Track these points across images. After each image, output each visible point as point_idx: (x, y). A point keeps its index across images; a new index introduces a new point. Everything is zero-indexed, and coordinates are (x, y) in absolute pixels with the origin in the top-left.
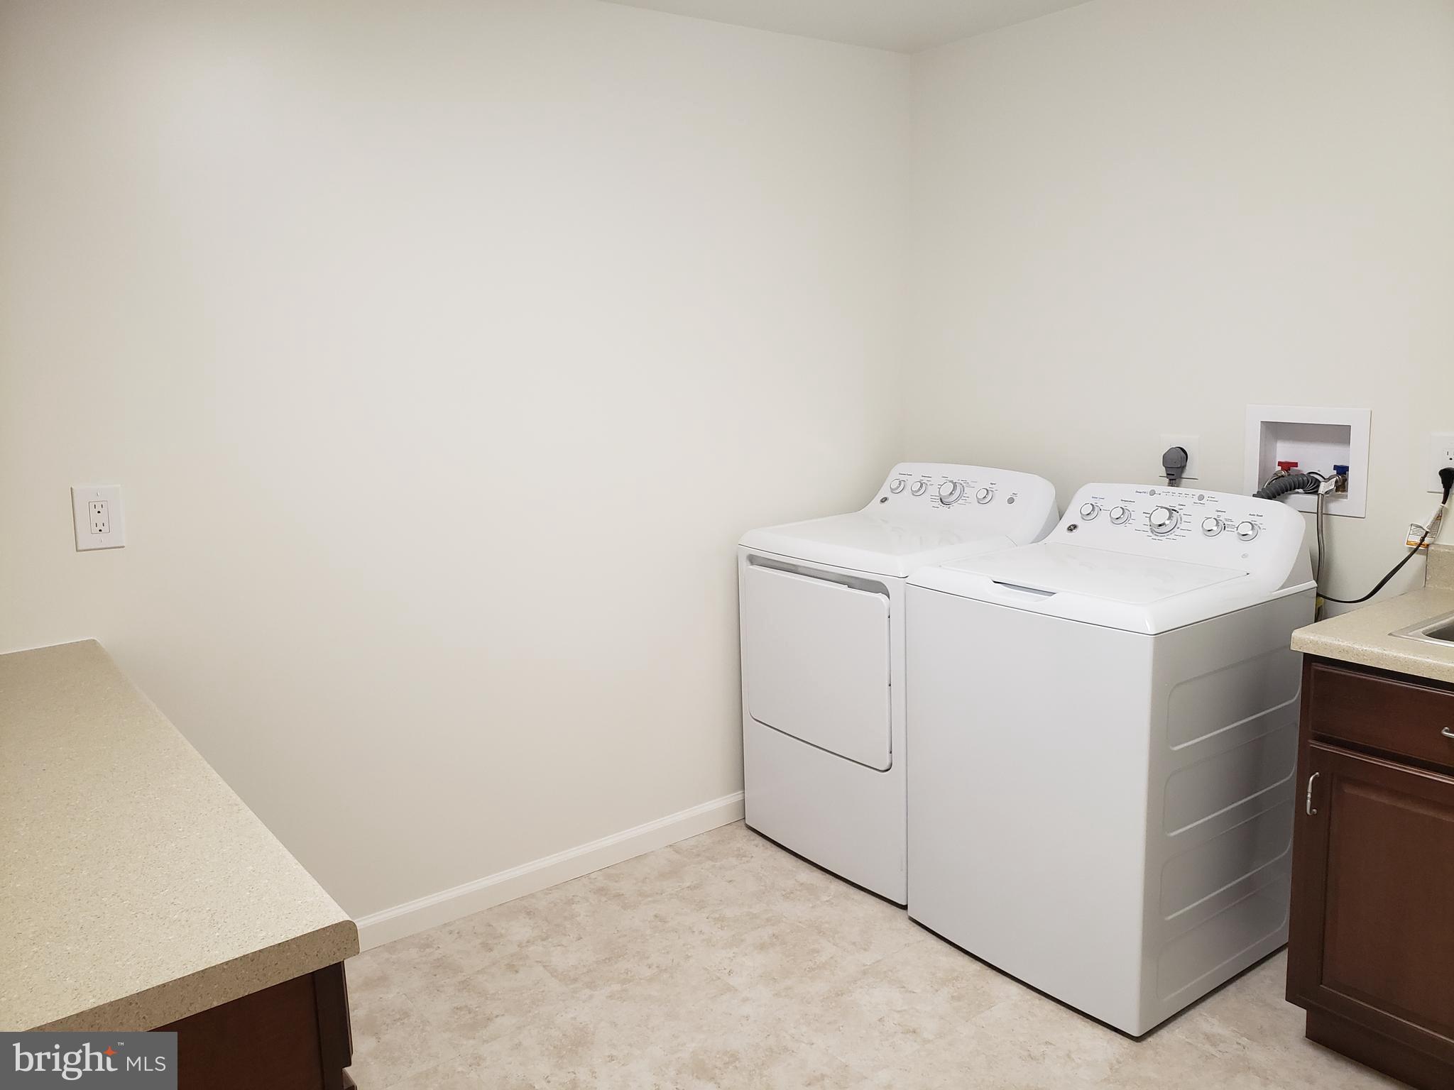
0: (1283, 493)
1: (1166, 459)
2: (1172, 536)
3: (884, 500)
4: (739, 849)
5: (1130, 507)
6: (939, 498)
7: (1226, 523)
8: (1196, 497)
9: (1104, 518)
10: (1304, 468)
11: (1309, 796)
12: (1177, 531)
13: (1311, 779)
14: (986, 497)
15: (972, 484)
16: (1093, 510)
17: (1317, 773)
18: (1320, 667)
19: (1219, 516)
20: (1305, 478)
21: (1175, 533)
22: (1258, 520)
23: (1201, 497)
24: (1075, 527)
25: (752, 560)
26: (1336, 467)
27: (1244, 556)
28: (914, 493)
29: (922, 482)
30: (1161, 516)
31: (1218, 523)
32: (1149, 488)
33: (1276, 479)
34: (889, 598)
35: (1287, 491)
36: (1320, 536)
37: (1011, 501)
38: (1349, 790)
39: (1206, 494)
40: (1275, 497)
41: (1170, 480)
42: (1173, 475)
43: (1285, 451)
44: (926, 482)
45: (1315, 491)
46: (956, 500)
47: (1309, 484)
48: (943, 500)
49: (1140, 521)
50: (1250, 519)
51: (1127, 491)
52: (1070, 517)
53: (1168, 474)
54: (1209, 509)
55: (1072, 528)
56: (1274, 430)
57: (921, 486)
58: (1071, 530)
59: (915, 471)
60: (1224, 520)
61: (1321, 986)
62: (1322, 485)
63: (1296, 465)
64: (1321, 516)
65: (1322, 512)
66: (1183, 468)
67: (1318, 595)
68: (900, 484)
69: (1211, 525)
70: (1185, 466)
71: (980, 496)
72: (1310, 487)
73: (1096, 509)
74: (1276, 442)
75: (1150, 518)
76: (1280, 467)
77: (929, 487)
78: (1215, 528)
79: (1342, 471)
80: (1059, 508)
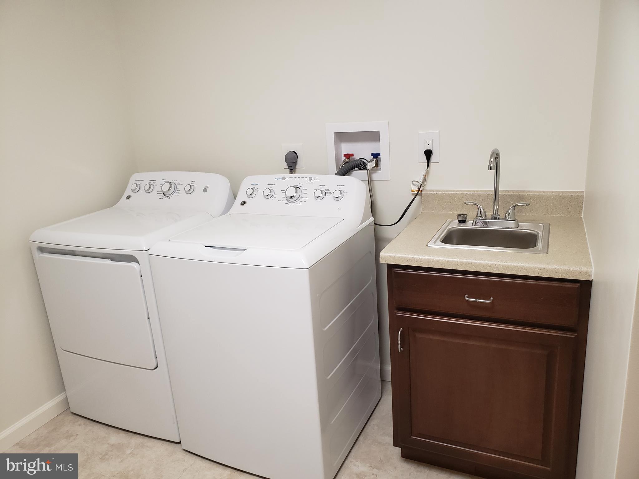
0: (350, 171)
1: (287, 158)
2: (299, 202)
3: (128, 197)
4: (67, 432)
5: (273, 188)
6: (162, 193)
7: (326, 191)
8: (308, 179)
9: (260, 195)
10: (357, 157)
11: (399, 342)
12: (301, 199)
13: (399, 333)
14: (190, 190)
15: (181, 183)
16: (253, 192)
17: (401, 329)
18: (396, 271)
19: (321, 188)
20: (359, 162)
21: (300, 200)
22: (343, 188)
23: (311, 179)
24: (245, 202)
25: (42, 250)
26: (373, 154)
27: (339, 209)
28: (146, 191)
29: (150, 184)
30: (292, 192)
31: (322, 192)
32: (281, 176)
33: (344, 164)
34: (139, 263)
35: (351, 170)
36: (371, 192)
37: (205, 190)
38: (418, 335)
39: (313, 176)
40: (346, 174)
41: (290, 170)
42: (292, 167)
43: (346, 148)
44: (153, 184)
45: (365, 168)
46: (173, 193)
47: (361, 165)
48: (165, 194)
49: (280, 195)
50: (338, 188)
51: (270, 178)
52: (241, 197)
53: (289, 167)
54: (316, 185)
55: (243, 203)
56: (341, 137)
57: (150, 187)
58: (243, 205)
59: (145, 177)
60: (325, 190)
61: (412, 437)
62: (369, 164)
63: (352, 155)
64: (370, 181)
65: (370, 179)
66: (296, 162)
67: (375, 224)
68: (137, 186)
69: (319, 193)
70: (297, 161)
71: (187, 189)
72: (361, 166)
73: (255, 191)
74: (341, 144)
75: (285, 193)
76: (345, 157)
77: (155, 187)
78: (321, 195)
79: (376, 156)
80: (233, 193)
